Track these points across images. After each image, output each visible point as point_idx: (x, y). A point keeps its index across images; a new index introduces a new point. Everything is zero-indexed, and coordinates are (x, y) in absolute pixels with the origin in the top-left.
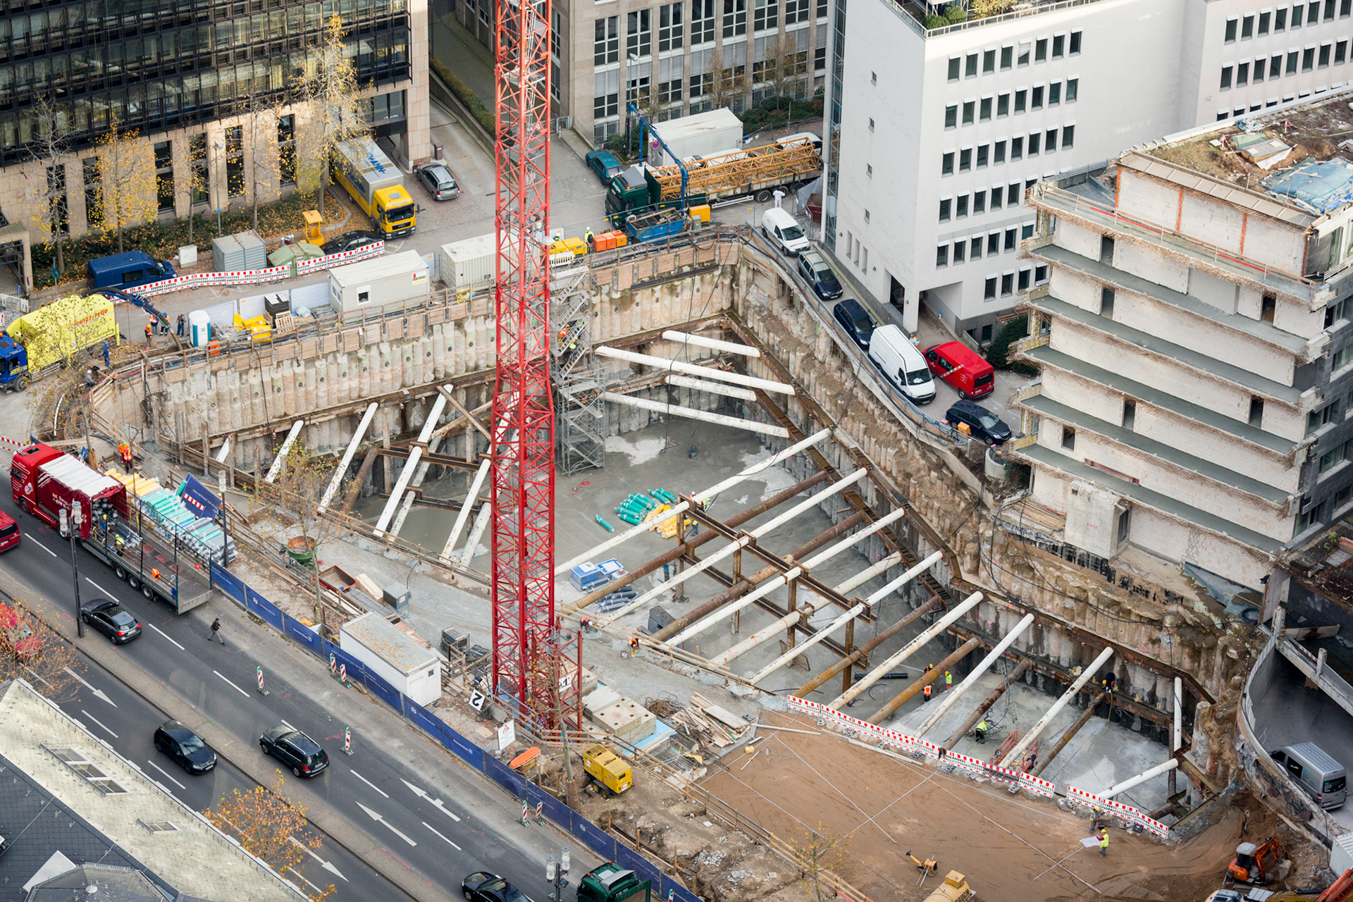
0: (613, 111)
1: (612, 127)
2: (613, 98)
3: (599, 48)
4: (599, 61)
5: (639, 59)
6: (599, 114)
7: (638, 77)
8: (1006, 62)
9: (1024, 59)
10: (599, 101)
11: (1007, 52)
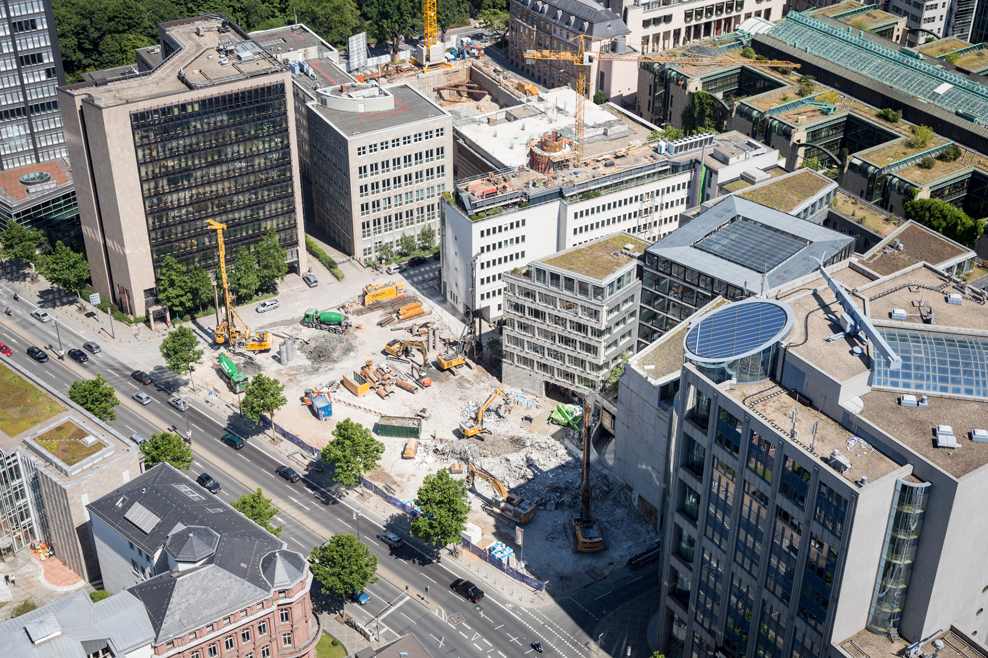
0: (370, 253)
1: (370, 259)
2: (370, 249)
3: (364, 232)
4: (364, 236)
5: (377, 235)
6: (365, 254)
7: (378, 241)
8: (500, 230)
9: (506, 229)
10: (365, 250)
11: (500, 228)
